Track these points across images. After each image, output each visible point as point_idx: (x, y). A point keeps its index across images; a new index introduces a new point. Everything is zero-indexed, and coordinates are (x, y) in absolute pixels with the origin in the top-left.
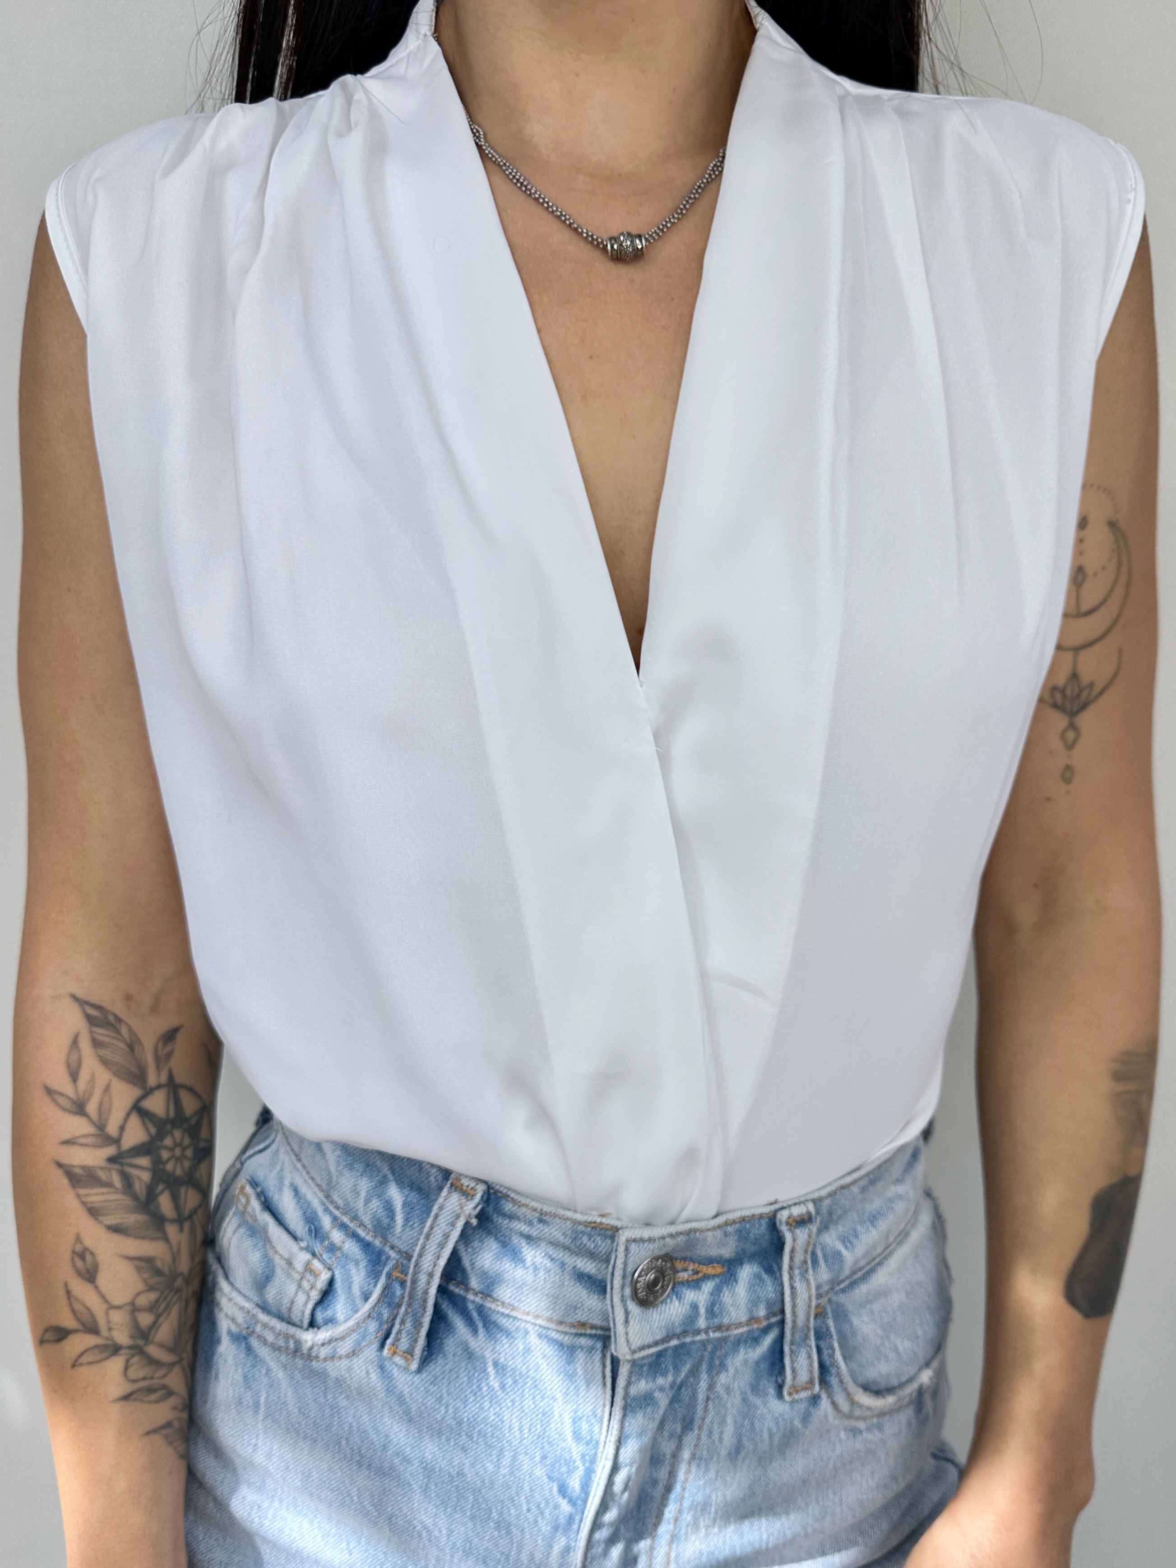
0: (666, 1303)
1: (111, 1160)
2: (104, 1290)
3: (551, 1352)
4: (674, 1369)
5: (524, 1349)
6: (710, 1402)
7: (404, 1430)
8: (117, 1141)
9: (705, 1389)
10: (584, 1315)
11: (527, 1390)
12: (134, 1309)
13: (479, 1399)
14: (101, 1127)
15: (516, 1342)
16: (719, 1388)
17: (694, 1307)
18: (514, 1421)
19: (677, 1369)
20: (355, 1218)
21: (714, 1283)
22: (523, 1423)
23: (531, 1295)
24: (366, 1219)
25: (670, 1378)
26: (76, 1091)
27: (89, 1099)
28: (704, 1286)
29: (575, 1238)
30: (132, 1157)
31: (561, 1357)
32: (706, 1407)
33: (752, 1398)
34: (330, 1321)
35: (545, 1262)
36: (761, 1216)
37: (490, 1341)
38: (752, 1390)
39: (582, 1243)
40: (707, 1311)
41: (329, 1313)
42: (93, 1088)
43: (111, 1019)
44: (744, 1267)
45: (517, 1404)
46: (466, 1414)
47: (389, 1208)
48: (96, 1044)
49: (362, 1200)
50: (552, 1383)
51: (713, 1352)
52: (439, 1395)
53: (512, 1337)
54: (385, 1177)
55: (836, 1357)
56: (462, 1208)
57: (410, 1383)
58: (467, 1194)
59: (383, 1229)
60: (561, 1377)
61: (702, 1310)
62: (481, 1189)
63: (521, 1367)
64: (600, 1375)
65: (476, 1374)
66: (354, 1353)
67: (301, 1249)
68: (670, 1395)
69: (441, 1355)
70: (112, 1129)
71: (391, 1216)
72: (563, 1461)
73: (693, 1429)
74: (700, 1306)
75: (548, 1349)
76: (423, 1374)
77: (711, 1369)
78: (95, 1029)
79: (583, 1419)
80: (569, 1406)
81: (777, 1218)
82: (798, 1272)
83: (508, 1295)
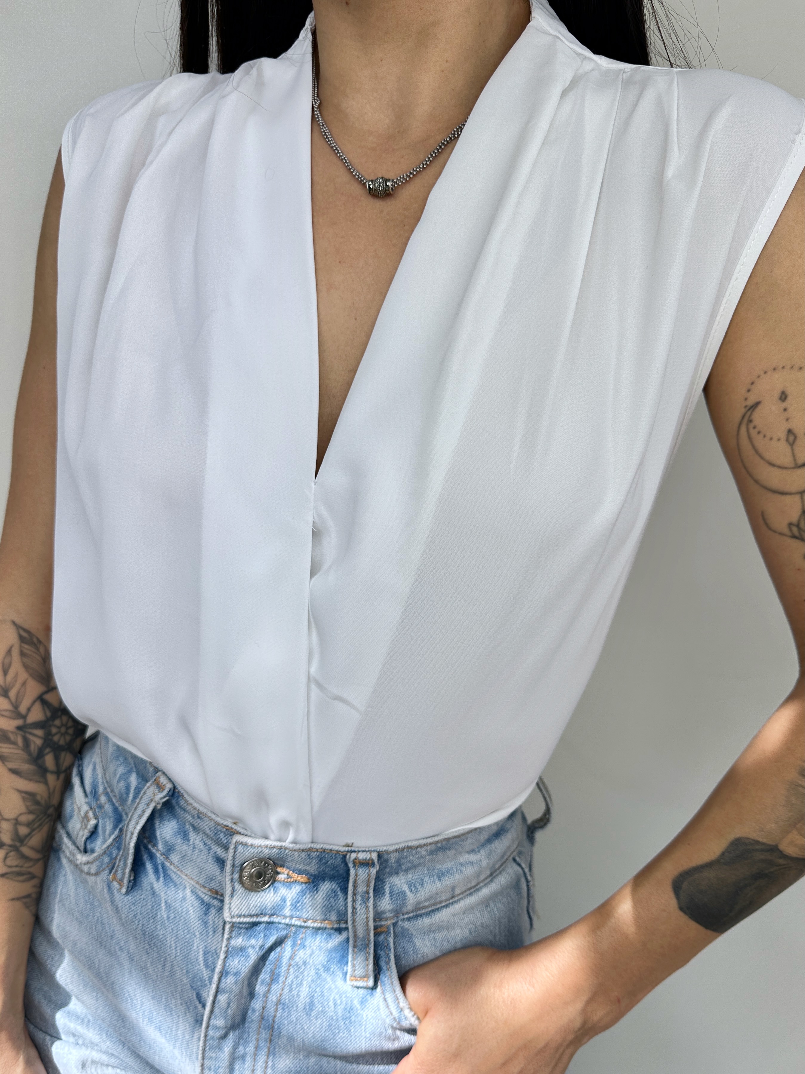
0: (265, 892)
1: (19, 728)
3: (196, 904)
4: (264, 936)
5: (182, 897)
6: (291, 967)
7: (121, 930)
8: (24, 717)
9: (288, 957)
10: (216, 886)
11: (181, 925)
12: (16, 823)
14: (16, 707)
15: (179, 891)
16: (297, 959)
17: (284, 900)
18: (172, 942)
19: (266, 937)
20: (112, 791)
21: (301, 888)
22: (178, 945)
23: (189, 863)
24: (117, 791)
25: (260, 942)
26: (5, 682)
27: (12, 688)
28: (293, 888)
29: (216, 833)
30: (31, 728)
31: (202, 908)
32: (288, 970)
33: (324, 975)
34: (93, 851)
35: (200, 844)
36: (337, 852)
37: (165, 887)
38: (324, 970)
39: (219, 838)
40: (292, 904)
41: (93, 845)
42: (16, 681)
43: (35, 640)
44: (325, 883)
45: (175, 932)
46: (148, 929)
47: (128, 788)
48: (22, 654)
49: (117, 780)
50: (194, 924)
51: (296, 932)
52: (135, 913)
53: (177, 888)
54: (132, 768)
55: (391, 965)
56: (155, 795)
57: (122, 901)
58: (160, 787)
59: (123, 800)
60: (200, 922)
61: (288, 904)
62: (169, 786)
63: (179, 909)
64: (222, 928)
65: (156, 906)
66: (97, 874)
67: (86, 803)
68: (259, 955)
69: (140, 888)
70: (23, 709)
71: (128, 793)
72: (198, 977)
73: (278, 982)
74: (288, 900)
75: (195, 902)
76: (130, 898)
77: (293, 945)
78: (23, 645)
79: (210, 954)
80: (203, 943)
81: (348, 857)
82: (360, 898)
83: (177, 860)
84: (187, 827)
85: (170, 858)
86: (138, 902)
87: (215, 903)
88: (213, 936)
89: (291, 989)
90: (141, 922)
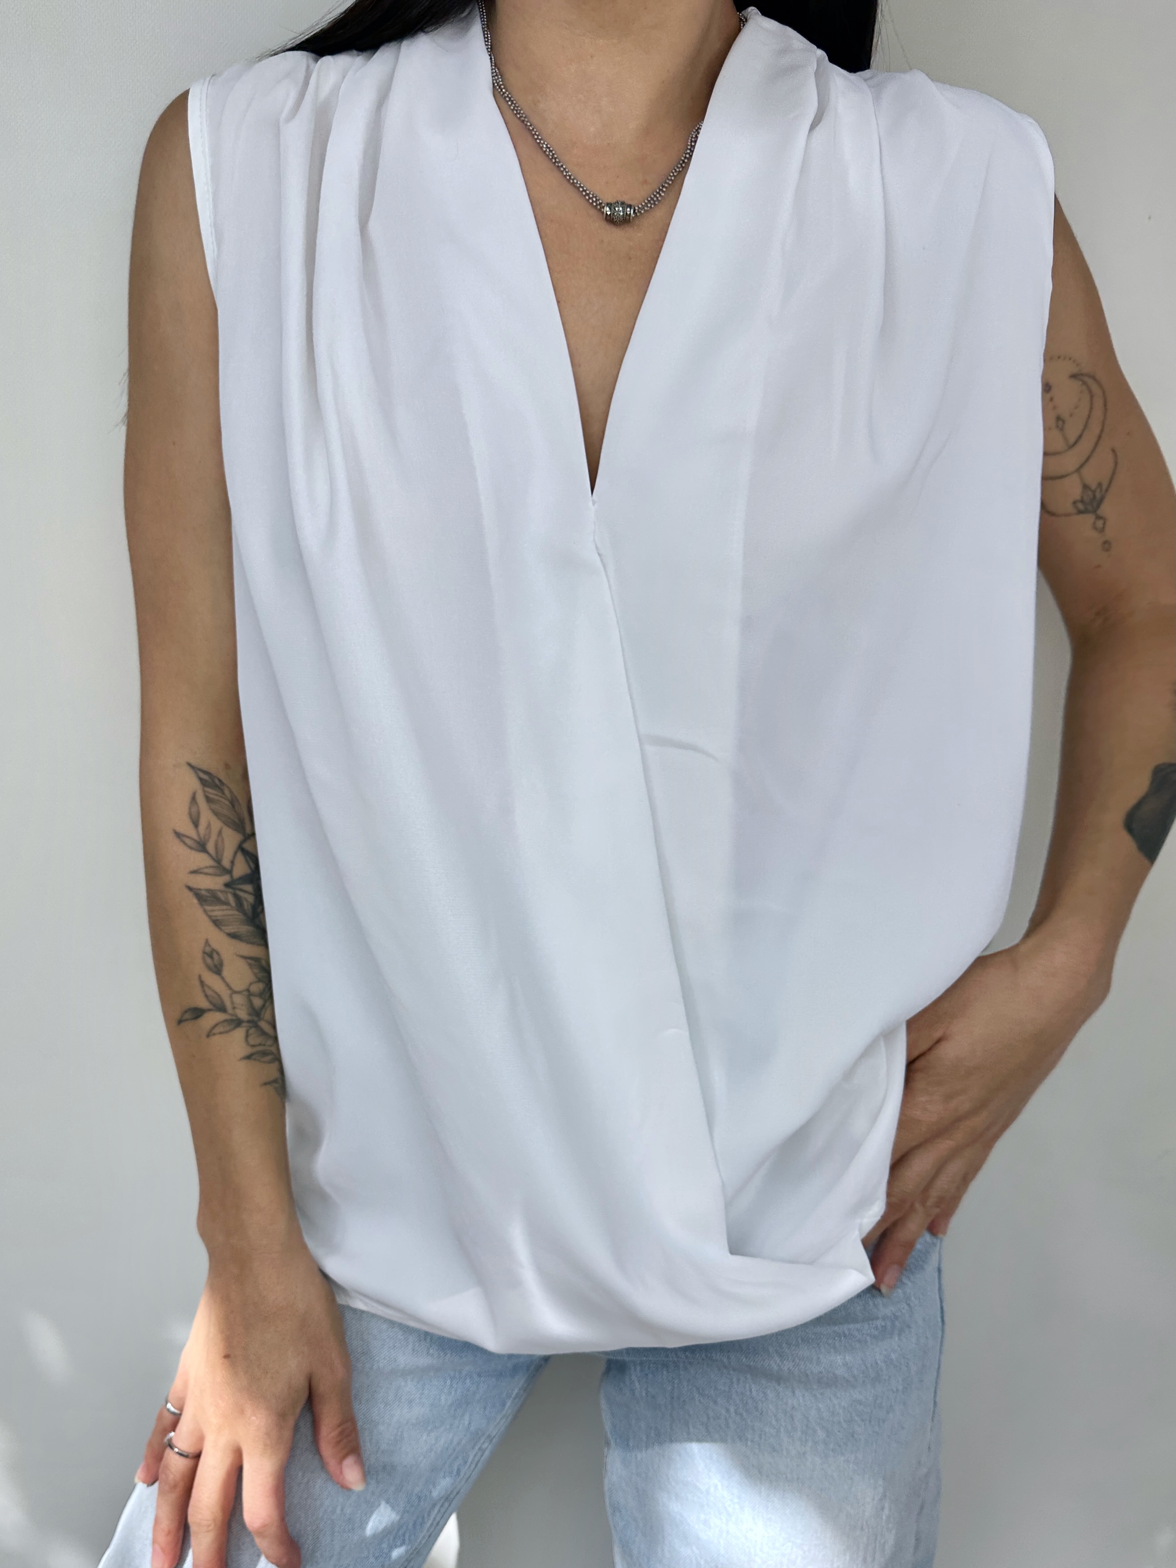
1: (227, 885)
2: (228, 980)
8: (229, 872)
12: (249, 994)
14: (218, 861)
26: (199, 835)
27: (208, 840)
30: (241, 884)
42: (210, 832)
43: (217, 782)
48: (208, 800)
70: (226, 863)
78: (207, 789)
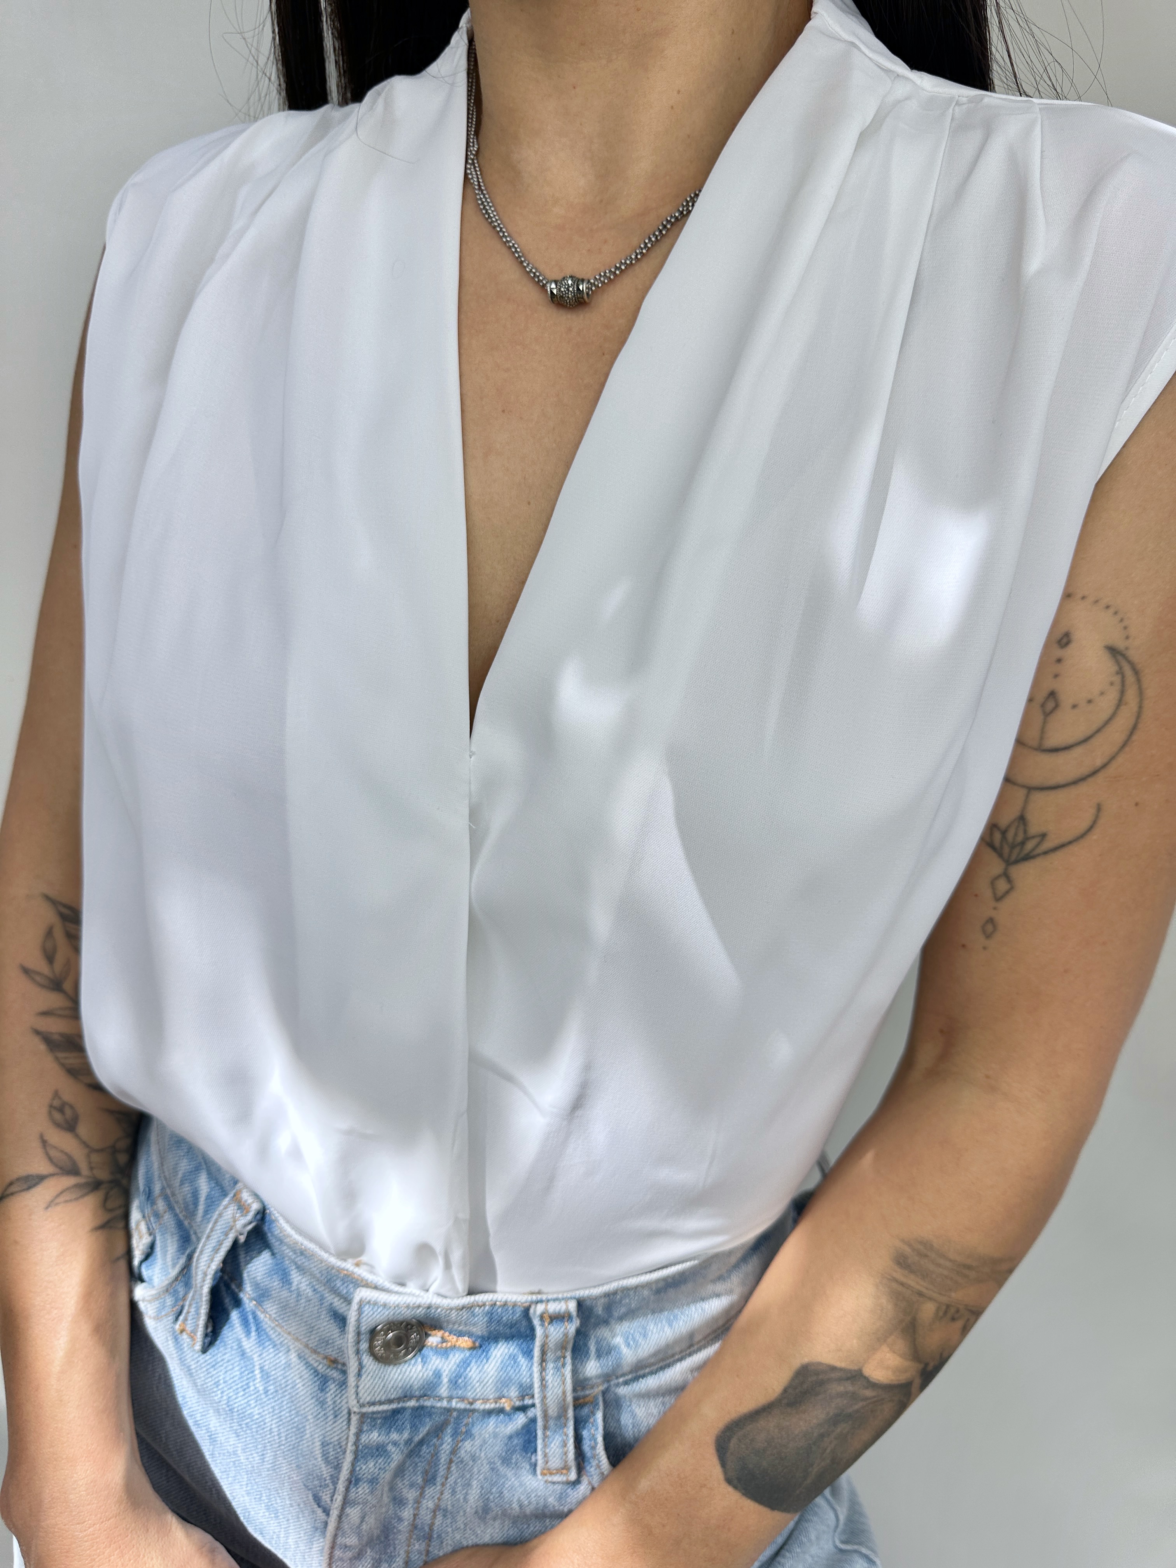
0: (409, 1365)
2: (84, 1137)
3: (307, 1376)
4: (411, 1428)
5: (285, 1363)
6: (453, 1464)
9: (448, 1451)
10: (334, 1352)
11: (285, 1403)
12: (114, 1151)
13: (247, 1395)
15: (280, 1354)
16: (462, 1453)
17: (438, 1374)
18: (274, 1426)
19: (414, 1428)
20: (175, 1195)
21: (462, 1356)
22: (282, 1431)
23: (292, 1317)
24: (180, 1196)
25: (406, 1435)
26: (53, 972)
27: (65, 979)
28: (451, 1356)
31: (315, 1382)
32: (449, 1468)
33: (503, 1470)
34: (151, 1280)
35: (308, 1291)
36: (515, 1305)
37: (259, 1346)
38: (503, 1463)
39: (336, 1284)
40: (450, 1381)
41: (150, 1272)
44: (499, 1346)
45: (276, 1412)
46: (236, 1405)
47: (196, 1194)
48: (69, 936)
50: (305, 1403)
51: (458, 1418)
52: (217, 1380)
53: (278, 1349)
54: (200, 1168)
55: (598, 1450)
56: (235, 1221)
57: (196, 1361)
58: (242, 1208)
59: (190, 1212)
60: (313, 1401)
61: (445, 1380)
62: (255, 1206)
63: (281, 1380)
65: (247, 1372)
66: (157, 1319)
67: (137, 1206)
68: (406, 1451)
71: (196, 1204)
72: (315, 1475)
73: (435, 1484)
74: (444, 1375)
75: (305, 1372)
76: (208, 1356)
77: (455, 1434)
78: (68, 924)
79: (331, 1446)
80: (319, 1430)
81: (532, 1311)
82: (552, 1365)
83: (274, 1311)
84: (287, 1262)
85: (264, 1307)
86: (220, 1364)
87: (335, 1375)
88: (335, 1422)
89: (454, 1492)
90: (225, 1393)
